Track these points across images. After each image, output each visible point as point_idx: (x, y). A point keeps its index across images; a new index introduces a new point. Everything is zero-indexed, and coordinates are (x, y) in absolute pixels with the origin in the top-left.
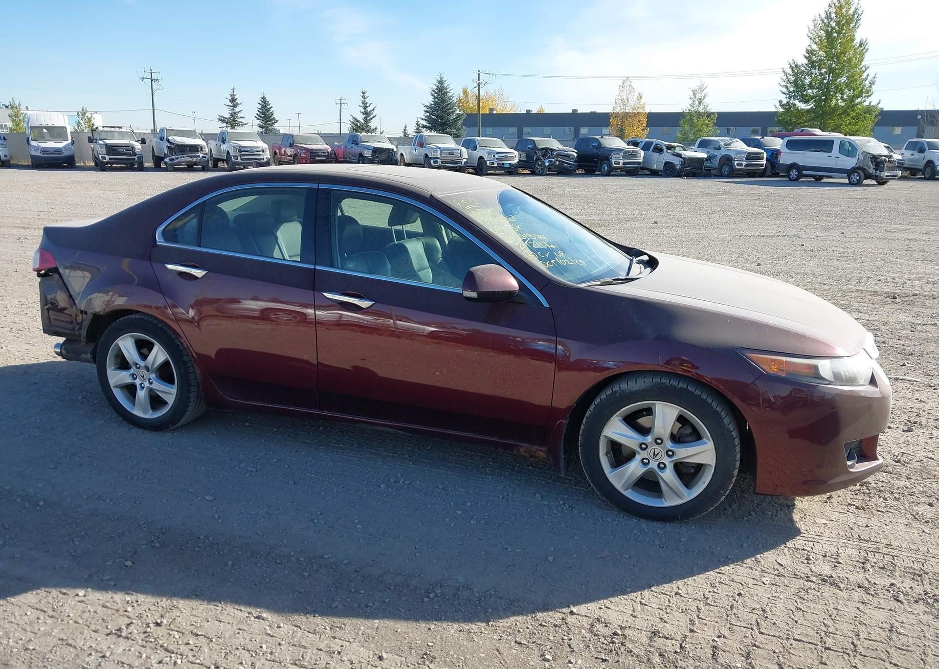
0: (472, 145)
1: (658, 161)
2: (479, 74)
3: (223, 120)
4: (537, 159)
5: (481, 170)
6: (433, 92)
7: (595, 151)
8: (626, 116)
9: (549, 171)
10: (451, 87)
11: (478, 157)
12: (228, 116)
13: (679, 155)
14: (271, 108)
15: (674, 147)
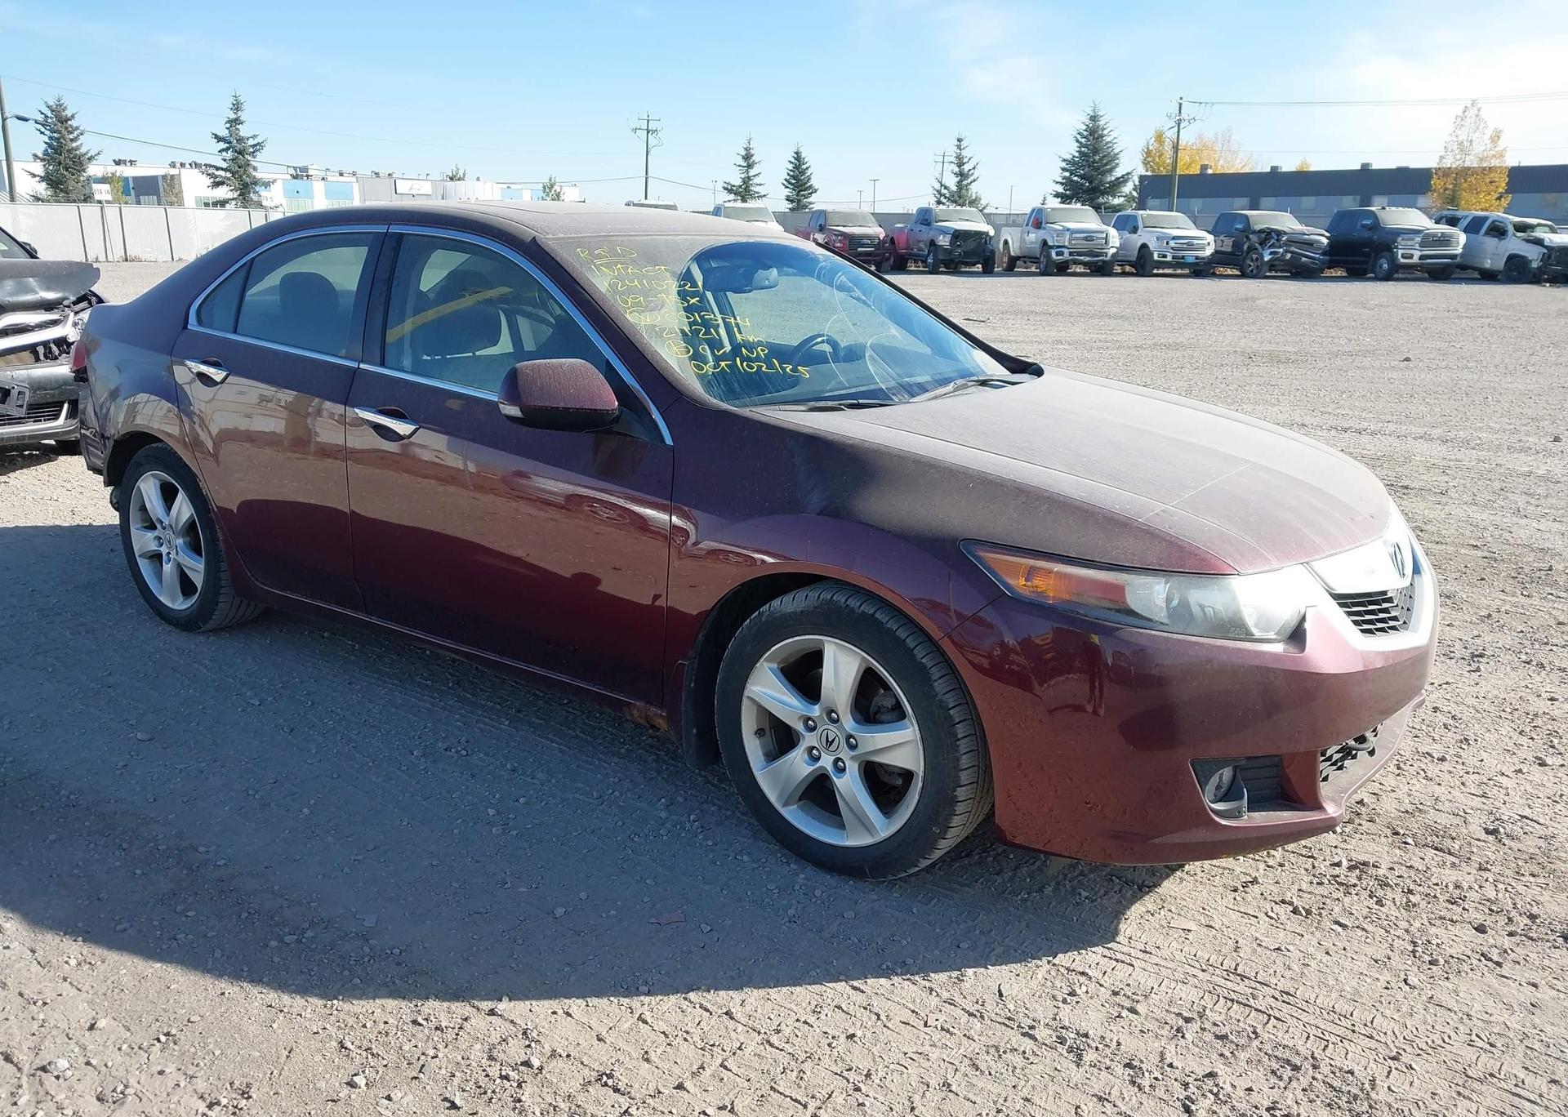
0: (1130, 225)
1: (1494, 253)
2: (1181, 104)
3: (730, 190)
4: (1251, 249)
5: (1143, 267)
6: (1079, 137)
7: (1366, 234)
8: (1464, 172)
9: (1270, 271)
10: (1111, 126)
11: (1139, 244)
12: (738, 182)
13: (1539, 242)
14: (807, 168)
15: (1532, 227)
